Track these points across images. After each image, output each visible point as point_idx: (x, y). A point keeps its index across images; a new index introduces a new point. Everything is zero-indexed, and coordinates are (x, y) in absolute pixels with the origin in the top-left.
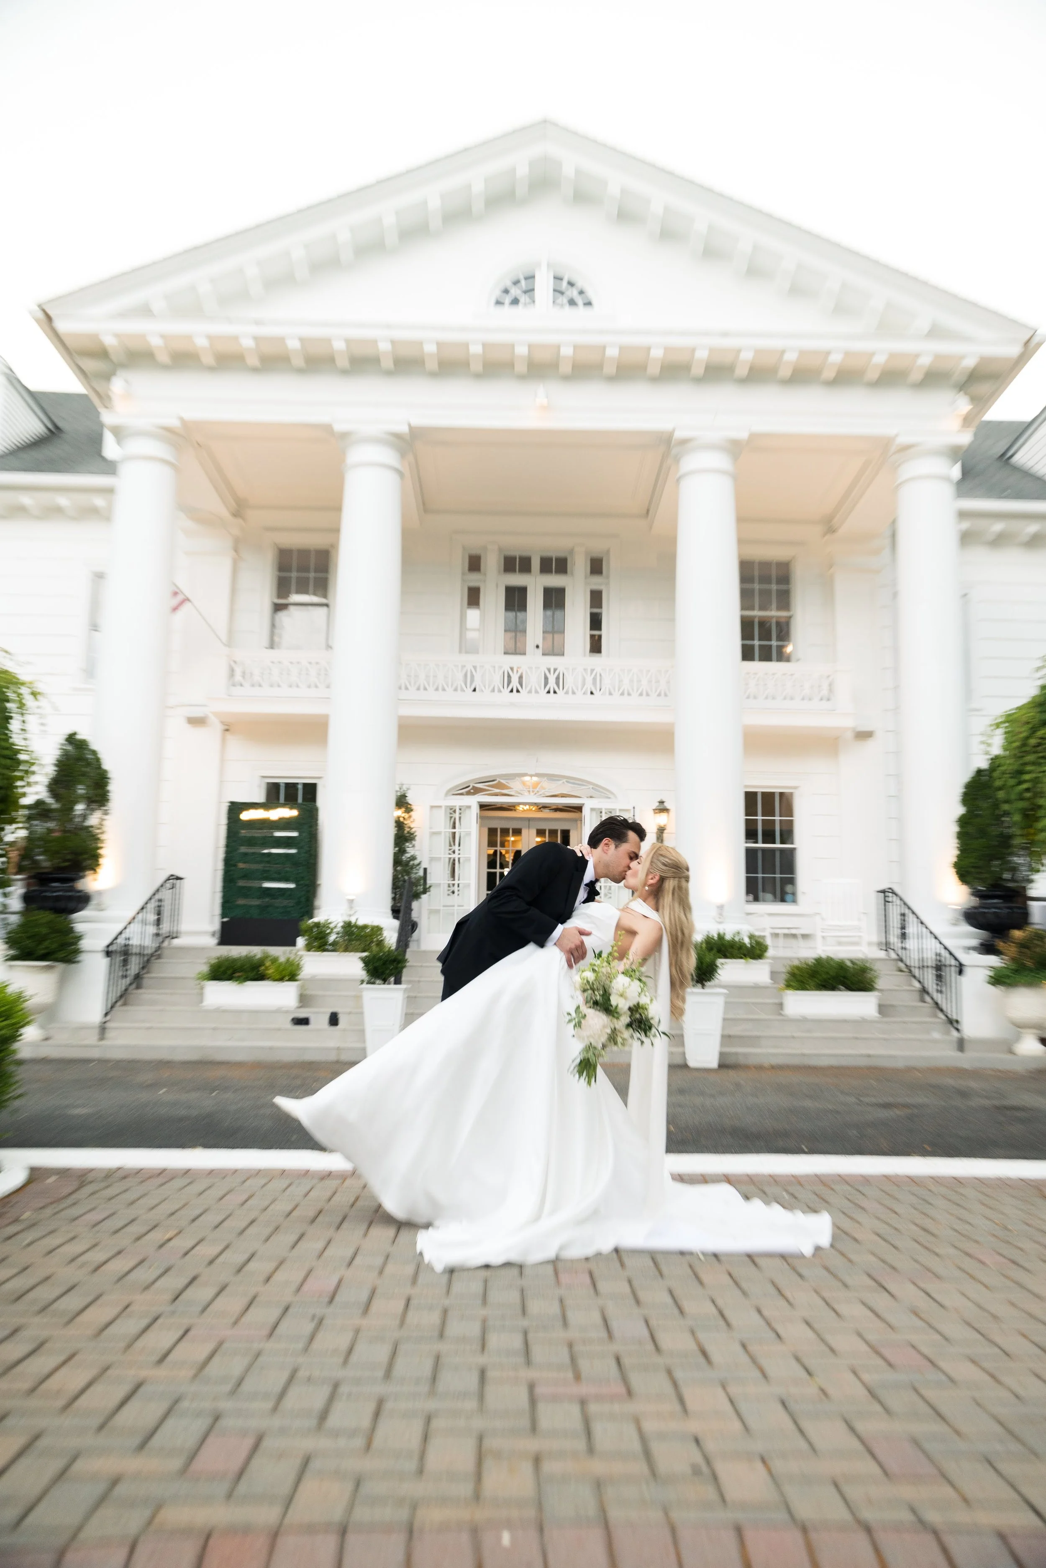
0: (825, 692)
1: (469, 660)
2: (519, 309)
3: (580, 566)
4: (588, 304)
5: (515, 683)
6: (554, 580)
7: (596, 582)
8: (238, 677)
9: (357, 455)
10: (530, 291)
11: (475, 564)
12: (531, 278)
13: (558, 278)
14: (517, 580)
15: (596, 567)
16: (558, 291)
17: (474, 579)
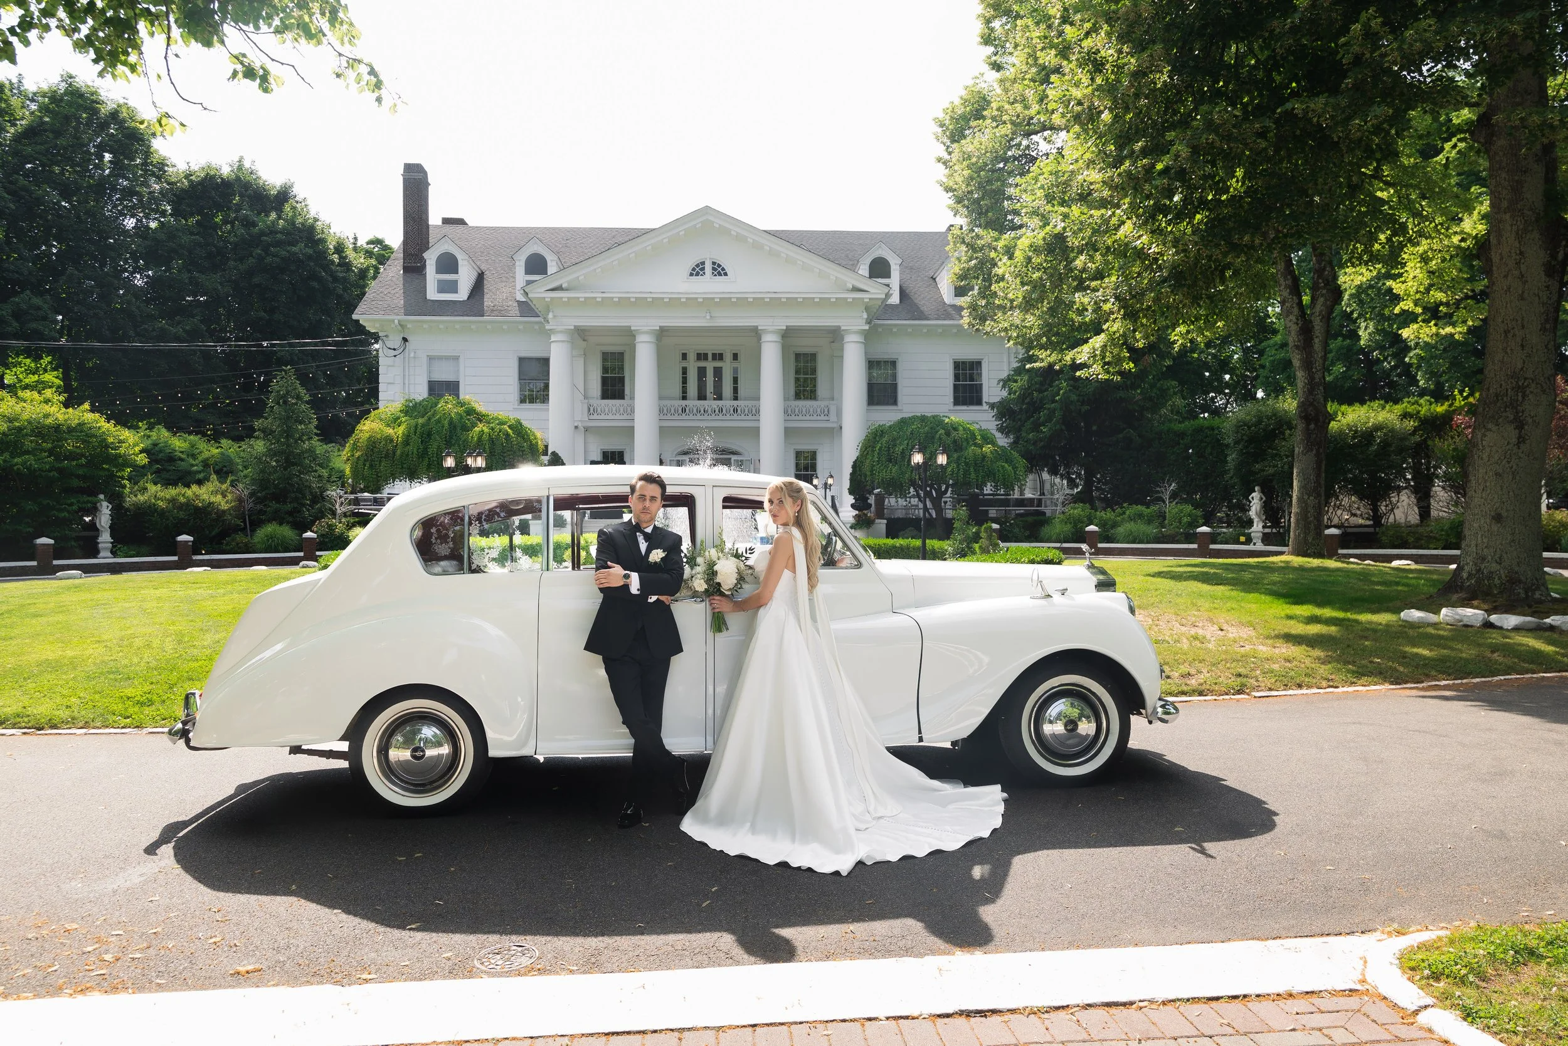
0: (826, 412)
1: (684, 403)
2: (699, 277)
3: (728, 357)
4: (726, 274)
5: (702, 411)
6: (718, 364)
7: (735, 365)
8: (592, 411)
9: (640, 338)
10: (703, 269)
11: (684, 356)
12: (703, 263)
13: (714, 263)
14: (702, 364)
15: (735, 357)
16: (714, 269)
17: (684, 364)
